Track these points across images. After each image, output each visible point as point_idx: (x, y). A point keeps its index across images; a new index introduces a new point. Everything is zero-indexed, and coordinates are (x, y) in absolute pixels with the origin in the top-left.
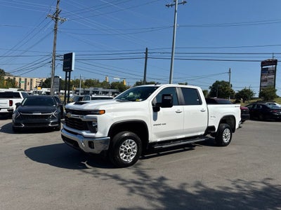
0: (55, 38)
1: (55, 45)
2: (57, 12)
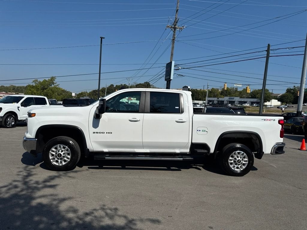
0: (173, 48)
1: (172, 55)
2: (176, 22)
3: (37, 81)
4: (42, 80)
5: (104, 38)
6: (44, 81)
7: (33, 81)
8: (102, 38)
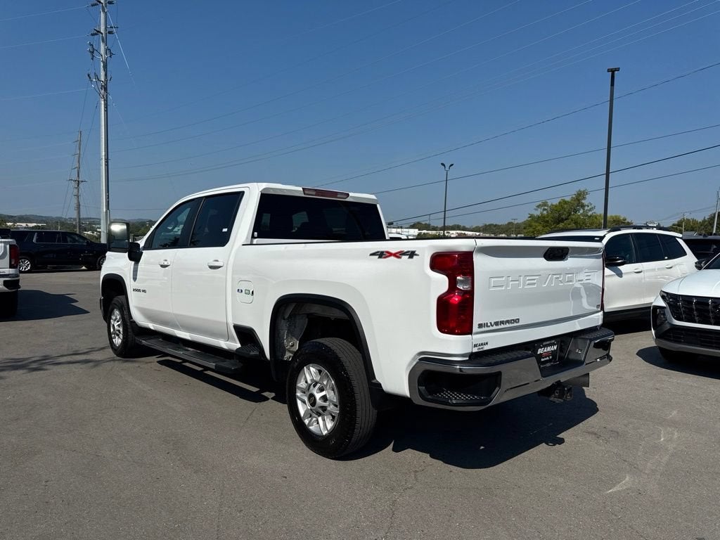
3: (545, 204)
4: (556, 202)
5: (618, 69)
6: (560, 203)
7: (538, 206)
8: (613, 71)
